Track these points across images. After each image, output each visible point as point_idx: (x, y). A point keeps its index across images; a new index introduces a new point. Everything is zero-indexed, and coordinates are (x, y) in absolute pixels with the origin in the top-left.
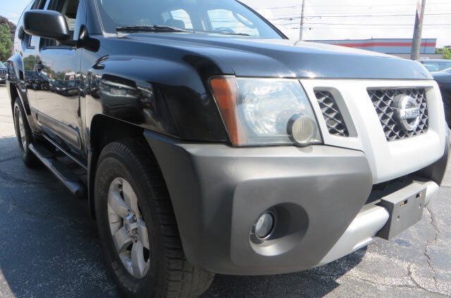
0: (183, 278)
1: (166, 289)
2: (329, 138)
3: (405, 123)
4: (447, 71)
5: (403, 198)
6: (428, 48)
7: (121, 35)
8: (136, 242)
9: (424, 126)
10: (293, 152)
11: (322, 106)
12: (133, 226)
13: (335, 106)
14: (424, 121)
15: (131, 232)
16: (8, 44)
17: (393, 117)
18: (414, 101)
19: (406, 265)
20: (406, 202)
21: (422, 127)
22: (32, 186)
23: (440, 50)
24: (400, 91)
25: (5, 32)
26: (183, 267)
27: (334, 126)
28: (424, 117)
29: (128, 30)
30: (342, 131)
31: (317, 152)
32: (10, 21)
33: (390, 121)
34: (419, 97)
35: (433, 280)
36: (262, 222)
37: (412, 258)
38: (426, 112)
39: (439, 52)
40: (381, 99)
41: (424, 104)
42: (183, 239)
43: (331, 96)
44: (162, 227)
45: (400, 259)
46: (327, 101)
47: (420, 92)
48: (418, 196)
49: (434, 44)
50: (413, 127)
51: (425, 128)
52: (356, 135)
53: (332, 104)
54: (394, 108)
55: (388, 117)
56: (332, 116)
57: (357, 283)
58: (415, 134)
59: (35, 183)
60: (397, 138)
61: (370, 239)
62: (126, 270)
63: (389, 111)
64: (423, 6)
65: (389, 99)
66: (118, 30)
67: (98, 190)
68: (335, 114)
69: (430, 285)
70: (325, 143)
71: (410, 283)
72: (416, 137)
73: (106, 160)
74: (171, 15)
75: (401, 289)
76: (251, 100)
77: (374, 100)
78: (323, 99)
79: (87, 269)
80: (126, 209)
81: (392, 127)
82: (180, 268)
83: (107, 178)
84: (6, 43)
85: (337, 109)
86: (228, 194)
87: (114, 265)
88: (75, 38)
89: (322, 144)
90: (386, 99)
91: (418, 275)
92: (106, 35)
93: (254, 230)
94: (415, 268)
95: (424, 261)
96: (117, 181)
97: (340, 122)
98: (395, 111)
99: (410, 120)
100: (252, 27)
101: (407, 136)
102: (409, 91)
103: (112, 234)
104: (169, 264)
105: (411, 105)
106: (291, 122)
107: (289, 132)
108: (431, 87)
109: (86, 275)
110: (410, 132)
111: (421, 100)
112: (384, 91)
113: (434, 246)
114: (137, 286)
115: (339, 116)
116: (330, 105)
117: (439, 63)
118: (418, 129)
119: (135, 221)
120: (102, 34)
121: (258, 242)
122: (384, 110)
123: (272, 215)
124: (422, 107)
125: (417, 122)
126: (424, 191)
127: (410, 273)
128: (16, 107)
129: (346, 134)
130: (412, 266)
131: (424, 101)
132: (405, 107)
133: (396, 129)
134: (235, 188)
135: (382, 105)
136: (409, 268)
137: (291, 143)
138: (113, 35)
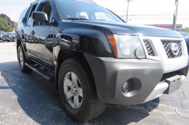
0: (95, 107)
1: (90, 110)
2: (148, 56)
3: (174, 53)
4: (187, 37)
5: (174, 79)
6: (179, 28)
7: (69, 21)
8: (76, 95)
9: (180, 54)
10: (136, 61)
11: (146, 45)
12: (75, 89)
13: (150, 46)
14: (180, 52)
15: (74, 91)
16: (6, 25)
17: (169, 50)
18: (177, 45)
19: (174, 108)
20: (174, 81)
21: (179, 55)
22: (26, 79)
23: (184, 29)
24: (172, 41)
25: (5, 20)
26: (96, 102)
27: (150, 52)
28: (180, 51)
29: (71, 19)
30: (152, 54)
31: (144, 61)
32: (7, 15)
33: (168, 52)
34: (178, 44)
35: (185, 113)
36: (125, 85)
37: (176, 106)
38: (181, 49)
39: (184, 30)
40: (165, 44)
41: (180, 47)
42: (98, 91)
43: (148, 42)
44: (89, 87)
45: (171, 106)
46: (147, 44)
47: (179, 42)
48: (178, 79)
49: (181, 27)
50: (176, 54)
51: (180, 55)
52: (157, 55)
53: (149, 45)
54: (169, 47)
55: (167, 50)
56: (149, 49)
57: (156, 114)
58: (177, 57)
59: (27, 78)
60: (171, 58)
61: (162, 94)
62: (71, 107)
63: (168, 48)
64: (177, 11)
65: (168, 44)
66: (67, 19)
67: (60, 77)
68: (150, 48)
69: (184, 115)
70: (147, 58)
71: (176, 114)
72: (177, 58)
73: (65, 65)
74: (80, 14)
75: (173, 116)
76: (121, 43)
77: (163, 44)
78: (146, 43)
79: (54, 107)
80: (72, 84)
81: (169, 54)
82: (95, 103)
83: (65, 72)
84: (5, 25)
85: (151, 46)
86: (115, 74)
87: (66, 105)
88: (50, 22)
89: (146, 58)
90: (167, 44)
91: (178, 111)
92: (64, 21)
93: (123, 87)
94: (177, 109)
95: (181, 107)
96: (69, 73)
97: (152, 51)
98: (170, 48)
99: (175, 52)
100: (113, 19)
101: (174, 57)
102: (175, 42)
103: (65, 93)
104: (91, 101)
105: (176, 46)
106: (135, 51)
107: (135, 54)
108: (182, 41)
109: (54, 109)
110: (175, 56)
111: (179, 45)
112: (166, 41)
113: (184, 102)
114: (76, 111)
115: (151, 49)
116: (148, 45)
117: (184, 34)
118: (178, 55)
119: (76, 88)
120: (62, 21)
121: (124, 92)
122: (166, 47)
123: (129, 83)
124: (179, 47)
125: (178, 52)
126: (181, 78)
127: (176, 111)
128: (20, 49)
129: (154, 55)
130: (176, 109)
131: (180, 46)
132: (174, 47)
133: (171, 55)
134: (117, 72)
135: (165, 46)
136: (175, 109)
137: (135, 57)
138: (66, 21)
